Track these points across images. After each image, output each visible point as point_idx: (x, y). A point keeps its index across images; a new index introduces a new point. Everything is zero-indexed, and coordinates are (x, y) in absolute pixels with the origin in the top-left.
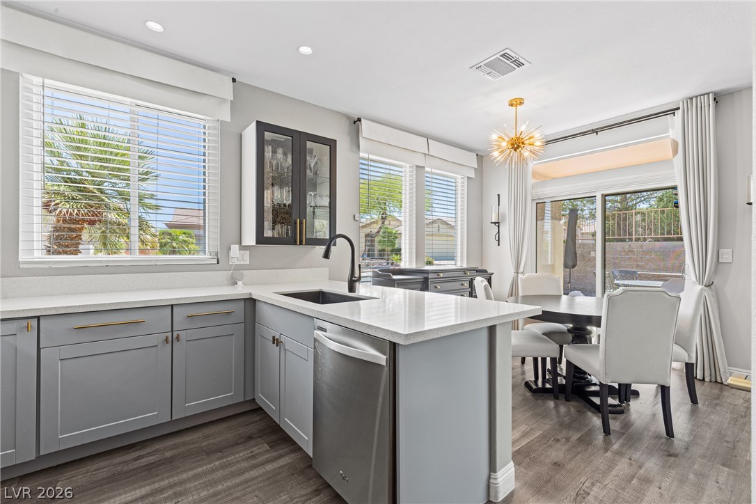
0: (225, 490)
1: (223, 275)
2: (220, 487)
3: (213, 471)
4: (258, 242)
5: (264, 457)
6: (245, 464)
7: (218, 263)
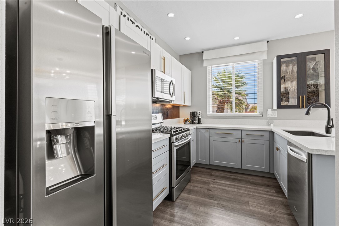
0: (252, 195)
1: (264, 121)
2: (251, 193)
3: (251, 188)
4: (278, 107)
5: (271, 194)
6: (263, 192)
7: (262, 116)
